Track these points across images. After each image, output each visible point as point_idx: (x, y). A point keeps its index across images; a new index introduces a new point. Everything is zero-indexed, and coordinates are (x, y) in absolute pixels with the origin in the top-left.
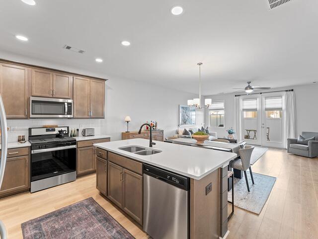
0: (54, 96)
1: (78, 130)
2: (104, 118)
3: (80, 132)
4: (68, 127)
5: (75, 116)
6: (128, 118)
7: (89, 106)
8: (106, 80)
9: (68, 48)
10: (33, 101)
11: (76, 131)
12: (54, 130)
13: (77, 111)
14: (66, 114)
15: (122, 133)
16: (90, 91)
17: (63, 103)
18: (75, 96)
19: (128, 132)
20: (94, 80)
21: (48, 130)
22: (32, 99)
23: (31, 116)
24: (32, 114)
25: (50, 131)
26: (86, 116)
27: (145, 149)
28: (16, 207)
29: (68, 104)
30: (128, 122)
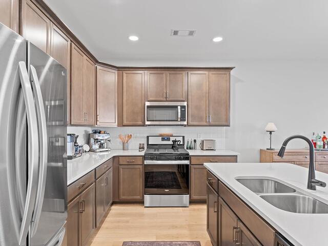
0: (168, 100)
1: (195, 141)
2: (228, 126)
3: (198, 143)
4: (183, 137)
5: (190, 123)
6: (271, 126)
7: (207, 109)
8: (231, 69)
9: (176, 33)
10: (148, 107)
11: (193, 142)
12: (169, 139)
13: (192, 116)
14: (179, 120)
15: (261, 150)
16: (209, 88)
17: (176, 107)
18: (190, 97)
19: (270, 149)
20: (214, 72)
21: (163, 139)
22: (147, 104)
23: (147, 123)
24: (147, 121)
25: (166, 140)
26: (205, 123)
27: (295, 191)
28: (128, 218)
29: (183, 107)
30: (271, 132)
